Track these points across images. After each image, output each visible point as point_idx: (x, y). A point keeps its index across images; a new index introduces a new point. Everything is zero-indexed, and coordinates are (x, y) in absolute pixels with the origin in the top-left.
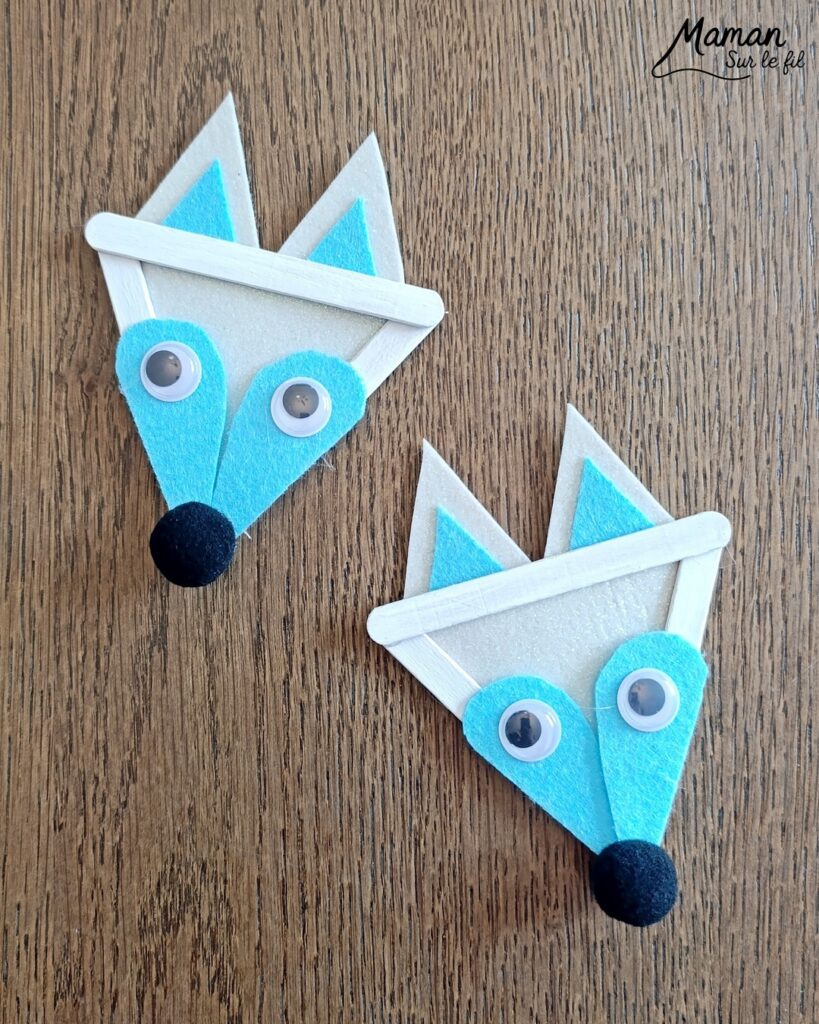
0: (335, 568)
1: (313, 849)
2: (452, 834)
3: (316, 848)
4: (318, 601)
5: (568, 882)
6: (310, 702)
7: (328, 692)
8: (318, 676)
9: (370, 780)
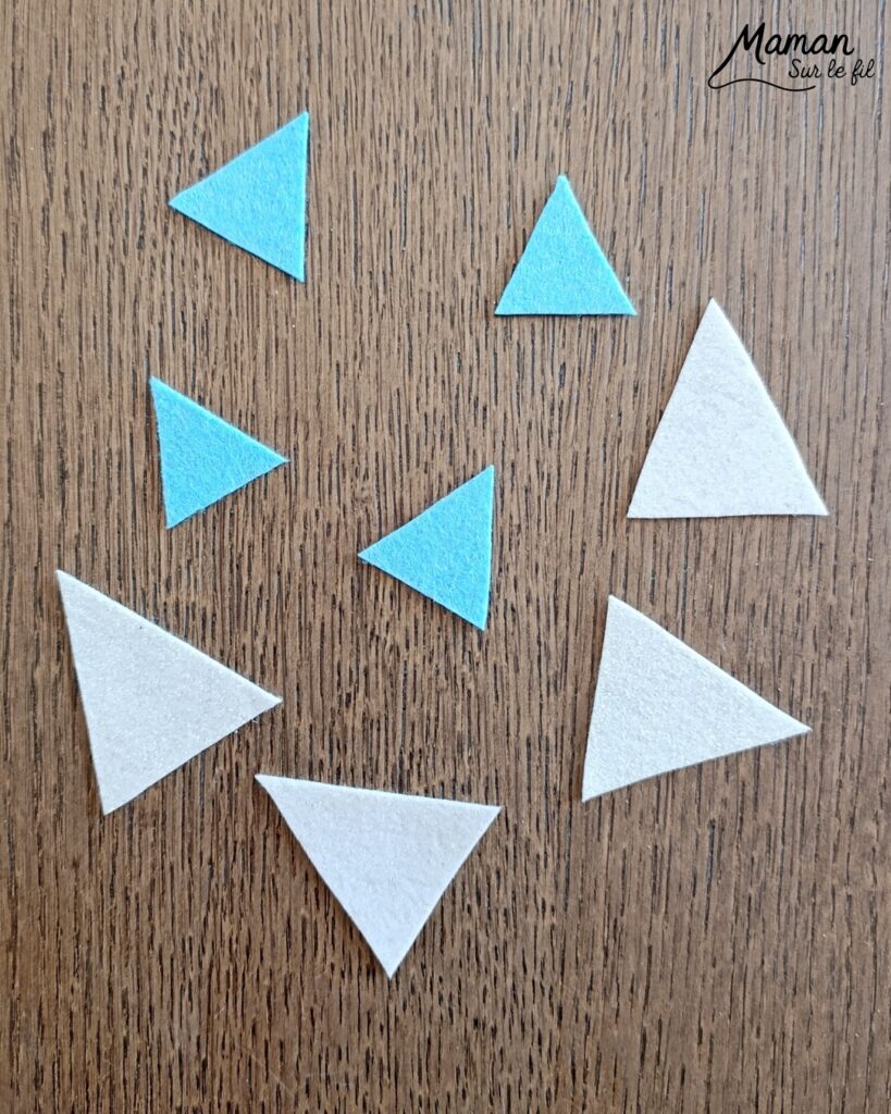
0: (106, 73)
1: (76, 408)
2: (243, 391)
3: (80, 407)
4: (85, 113)
5: (380, 449)
6: (73, 235)
7: (97, 222)
8: (84, 203)
9: (146, 326)
